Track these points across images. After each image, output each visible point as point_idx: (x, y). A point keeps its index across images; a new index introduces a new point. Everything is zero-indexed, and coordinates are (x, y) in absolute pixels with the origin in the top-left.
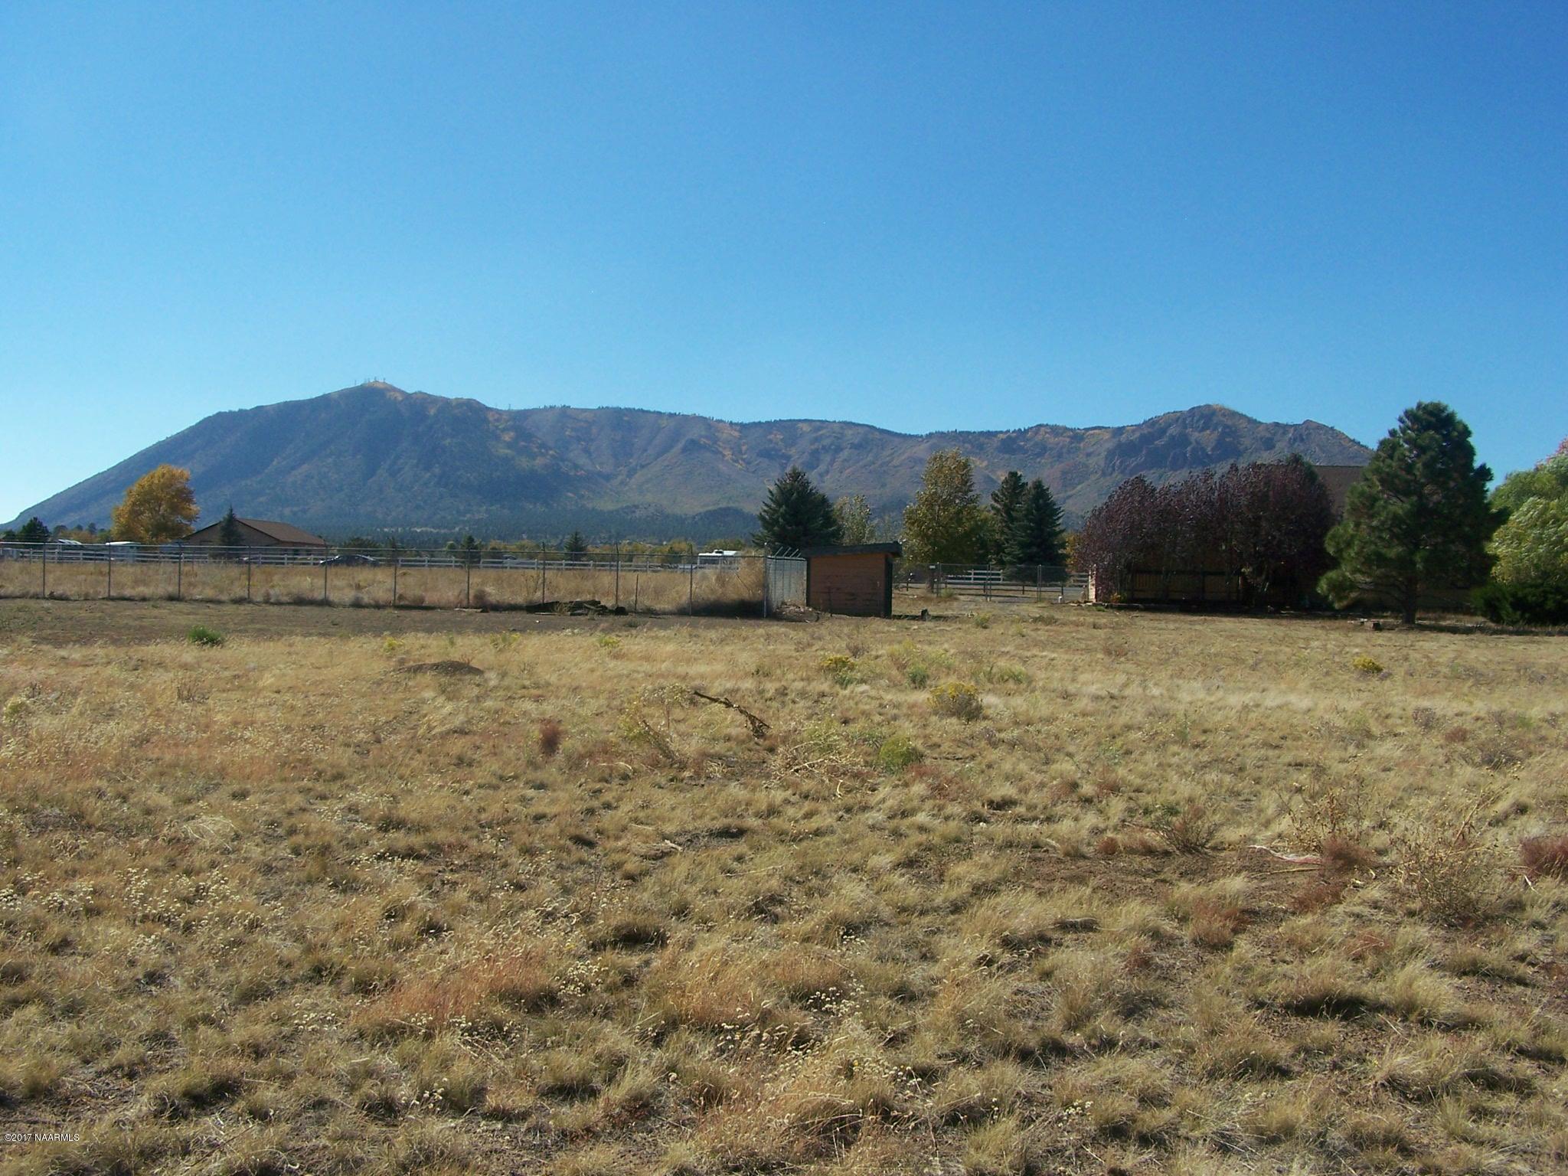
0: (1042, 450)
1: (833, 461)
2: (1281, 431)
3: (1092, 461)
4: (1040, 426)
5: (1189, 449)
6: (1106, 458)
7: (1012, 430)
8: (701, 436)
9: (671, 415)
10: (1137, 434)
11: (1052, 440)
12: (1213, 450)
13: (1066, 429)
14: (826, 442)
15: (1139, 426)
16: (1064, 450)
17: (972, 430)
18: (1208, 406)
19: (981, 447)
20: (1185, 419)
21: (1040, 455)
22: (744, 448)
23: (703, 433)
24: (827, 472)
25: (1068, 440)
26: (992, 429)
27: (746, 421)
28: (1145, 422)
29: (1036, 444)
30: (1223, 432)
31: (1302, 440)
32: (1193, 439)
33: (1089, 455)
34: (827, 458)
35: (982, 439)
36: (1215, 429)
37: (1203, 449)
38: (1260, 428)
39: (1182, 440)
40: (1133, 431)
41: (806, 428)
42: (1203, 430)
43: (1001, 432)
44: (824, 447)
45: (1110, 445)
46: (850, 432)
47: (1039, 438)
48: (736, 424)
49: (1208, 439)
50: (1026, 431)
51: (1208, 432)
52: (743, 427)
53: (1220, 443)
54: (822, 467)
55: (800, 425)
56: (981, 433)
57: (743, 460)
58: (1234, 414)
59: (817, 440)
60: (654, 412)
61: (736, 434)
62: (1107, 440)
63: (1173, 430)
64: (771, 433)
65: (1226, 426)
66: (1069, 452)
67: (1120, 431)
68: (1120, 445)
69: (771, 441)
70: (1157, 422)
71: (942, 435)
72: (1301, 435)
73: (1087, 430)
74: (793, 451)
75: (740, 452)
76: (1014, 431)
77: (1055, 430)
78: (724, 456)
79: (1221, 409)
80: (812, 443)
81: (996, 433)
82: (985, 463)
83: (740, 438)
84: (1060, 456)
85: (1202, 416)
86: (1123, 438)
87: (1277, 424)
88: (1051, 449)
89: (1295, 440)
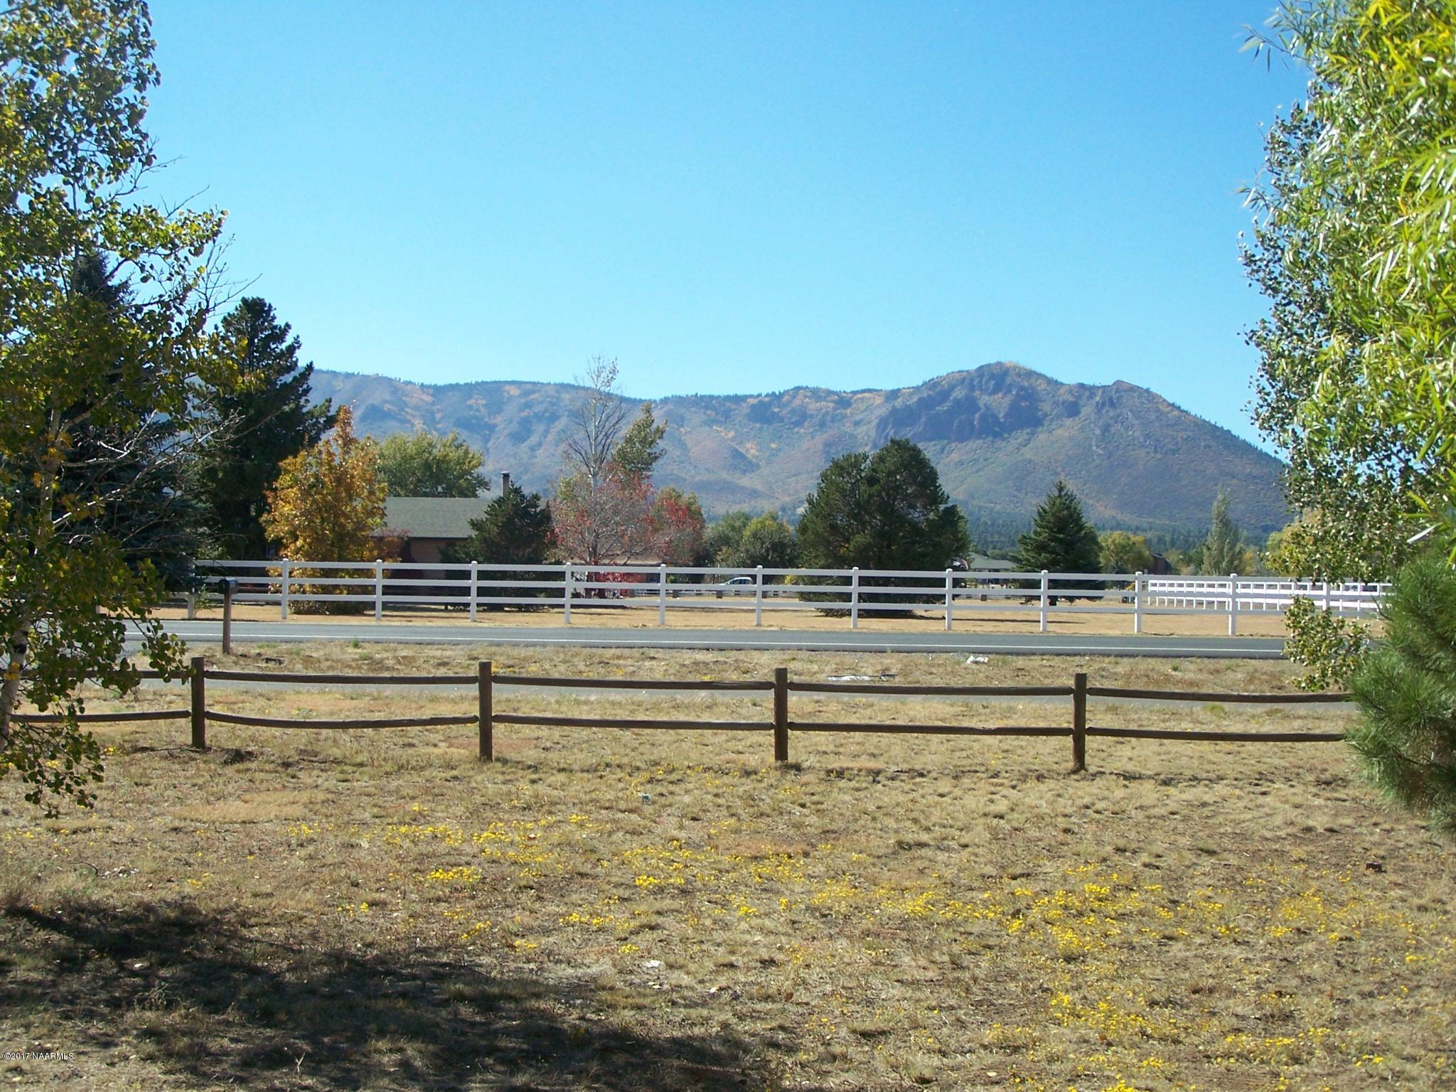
0: (802, 417)
1: (547, 432)
2: (1087, 393)
3: (861, 430)
4: (798, 388)
5: (977, 416)
6: (878, 426)
7: (764, 393)
8: (386, 402)
9: (349, 376)
10: (915, 399)
11: (813, 406)
12: (1006, 416)
13: (829, 393)
14: (538, 409)
15: (917, 389)
16: (828, 418)
17: (716, 393)
18: (999, 364)
19: (727, 415)
20: (972, 380)
21: (799, 424)
22: (438, 416)
23: (388, 398)
24: (540, 445)
25: (831, 405)
26: (740, 393)
27: (441, 383)
28: (925, 384)
29: (793, 411)
30: (1017, 394)
31: (1112, 404)
32: (981, 405)
33: (857, 424)
34: (539, 428)
35: (728, 404)
36: (1009, 391)
37: (995, 417)
38: (1062, 391)
39: (969, 404)
40: (911, 395)
41: (514, 391)
42: (995, 391)
43: (751, 396)
44: (536, 415)
45: (883, 411)
46: (567, 396)
47: (797, 402)
48: (429, 387)
49: (999, 403)
50: (781, 395)
51: (1000, 395)
52: (438, 391)
53: (1014, 408)
54: (534, 439)
55: (507, 387)
56: (728, 398)
57: (436, 430)
58: (1030, 374)
59: (528, 405)
60: (327, 372)
61: (428, 399)
62: (879, 406)
63: (958, 393)
64: (471, 398)
65: (1022, 388)
66: (833, 421)
67: (894, 394)
68: (894, 411)
69: (470, 407)
70: (939, 383)
71: (679, 400)
72: (1111, 399)
73: (854, 393)
74: (498, 419)
75: (434, 421)
76: (767, 395)
77: (816, 394)
78: (413, 425)
79: (1015, 368)
80: (522, 411)
81: (743, 398)
82: (732, 434)
83: (433, 404)
84: (822, 424)
85: (993, 376)
86: (898, 403)
87: (1082, 386)
88: (811, 416)
89: (1103, 404)
